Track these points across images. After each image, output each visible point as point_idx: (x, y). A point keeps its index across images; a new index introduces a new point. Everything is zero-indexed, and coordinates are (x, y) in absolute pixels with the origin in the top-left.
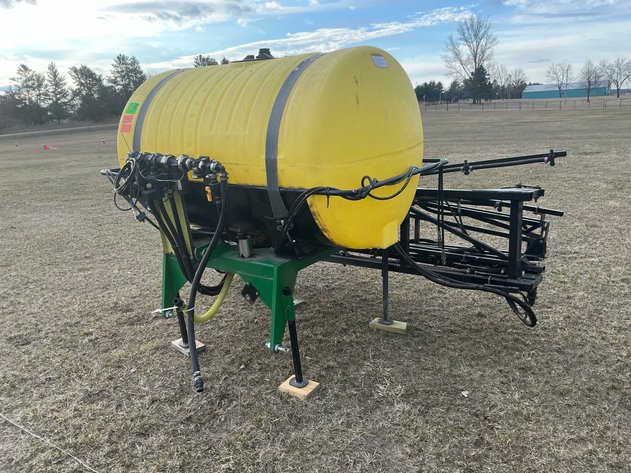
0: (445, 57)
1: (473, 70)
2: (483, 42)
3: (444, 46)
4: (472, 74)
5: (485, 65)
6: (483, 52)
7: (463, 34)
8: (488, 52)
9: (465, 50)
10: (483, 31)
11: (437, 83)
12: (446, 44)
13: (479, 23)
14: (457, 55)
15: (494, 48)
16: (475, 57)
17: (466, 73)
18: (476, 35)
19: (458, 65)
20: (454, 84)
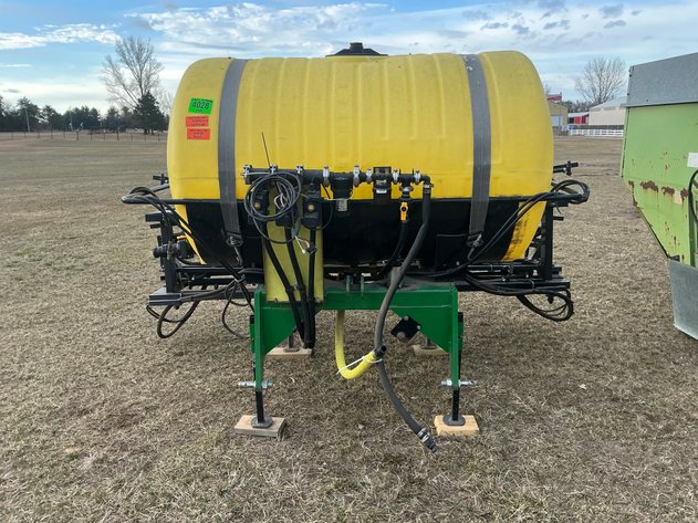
0: (105, 79)
1: (140, 97)
2: (147, 66)
3: (103, 68)
4: (139, 100)
5: (152, 91)
6: (148, 78)
7: (123, 55)
8: (153, 78)
9: (128, 75)
10: (145, 55)
11: (90, 109)
12: (104, 65)
13: (140, 46)
14: (119, 79)
15: (160, 74)
16: (140, 82)
17: (132, 100)
18: (138, 59)
19: (121, 89)
20: (112, 112)
